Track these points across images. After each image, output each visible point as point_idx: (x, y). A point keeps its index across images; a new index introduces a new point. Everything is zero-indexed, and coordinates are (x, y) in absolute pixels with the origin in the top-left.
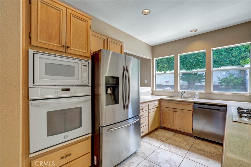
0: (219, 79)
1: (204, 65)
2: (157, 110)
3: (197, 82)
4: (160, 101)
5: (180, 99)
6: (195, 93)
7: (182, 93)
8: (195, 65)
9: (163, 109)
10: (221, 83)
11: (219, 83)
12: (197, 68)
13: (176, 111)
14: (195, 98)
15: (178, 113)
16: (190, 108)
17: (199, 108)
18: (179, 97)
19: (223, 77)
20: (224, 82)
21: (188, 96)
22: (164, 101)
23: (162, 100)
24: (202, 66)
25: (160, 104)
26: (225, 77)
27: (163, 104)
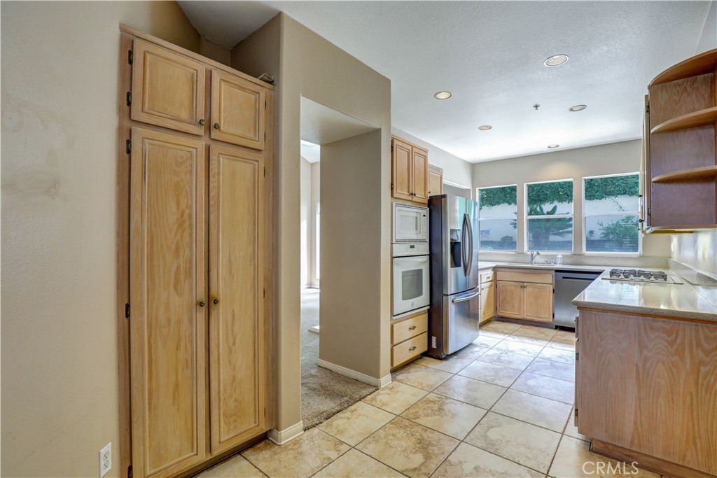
0: (601, 227)
1: (569, 193)
2: (491, 286)
3: (554, 234)
4: (495, 269)
5: (529, 266)
6: (556, 256)
7: (532, 256)
8: (548, 193)
9: (500, 284)
10: (607, 235)
11: (602, 235)
12: (553, 200)
13: (525, 287)
14: (556, 264)
15: (529, 290)
16: (549, 278)
17: (563, 278)
18: (528, 263)
19: (611, 223)
20: (613, 233)
21: (543, 260)
22: (503, 269)
23: (499, 267)
24: (566, 196)
25: (495, 275)
26: (615, 223)
27: (501, 275)
